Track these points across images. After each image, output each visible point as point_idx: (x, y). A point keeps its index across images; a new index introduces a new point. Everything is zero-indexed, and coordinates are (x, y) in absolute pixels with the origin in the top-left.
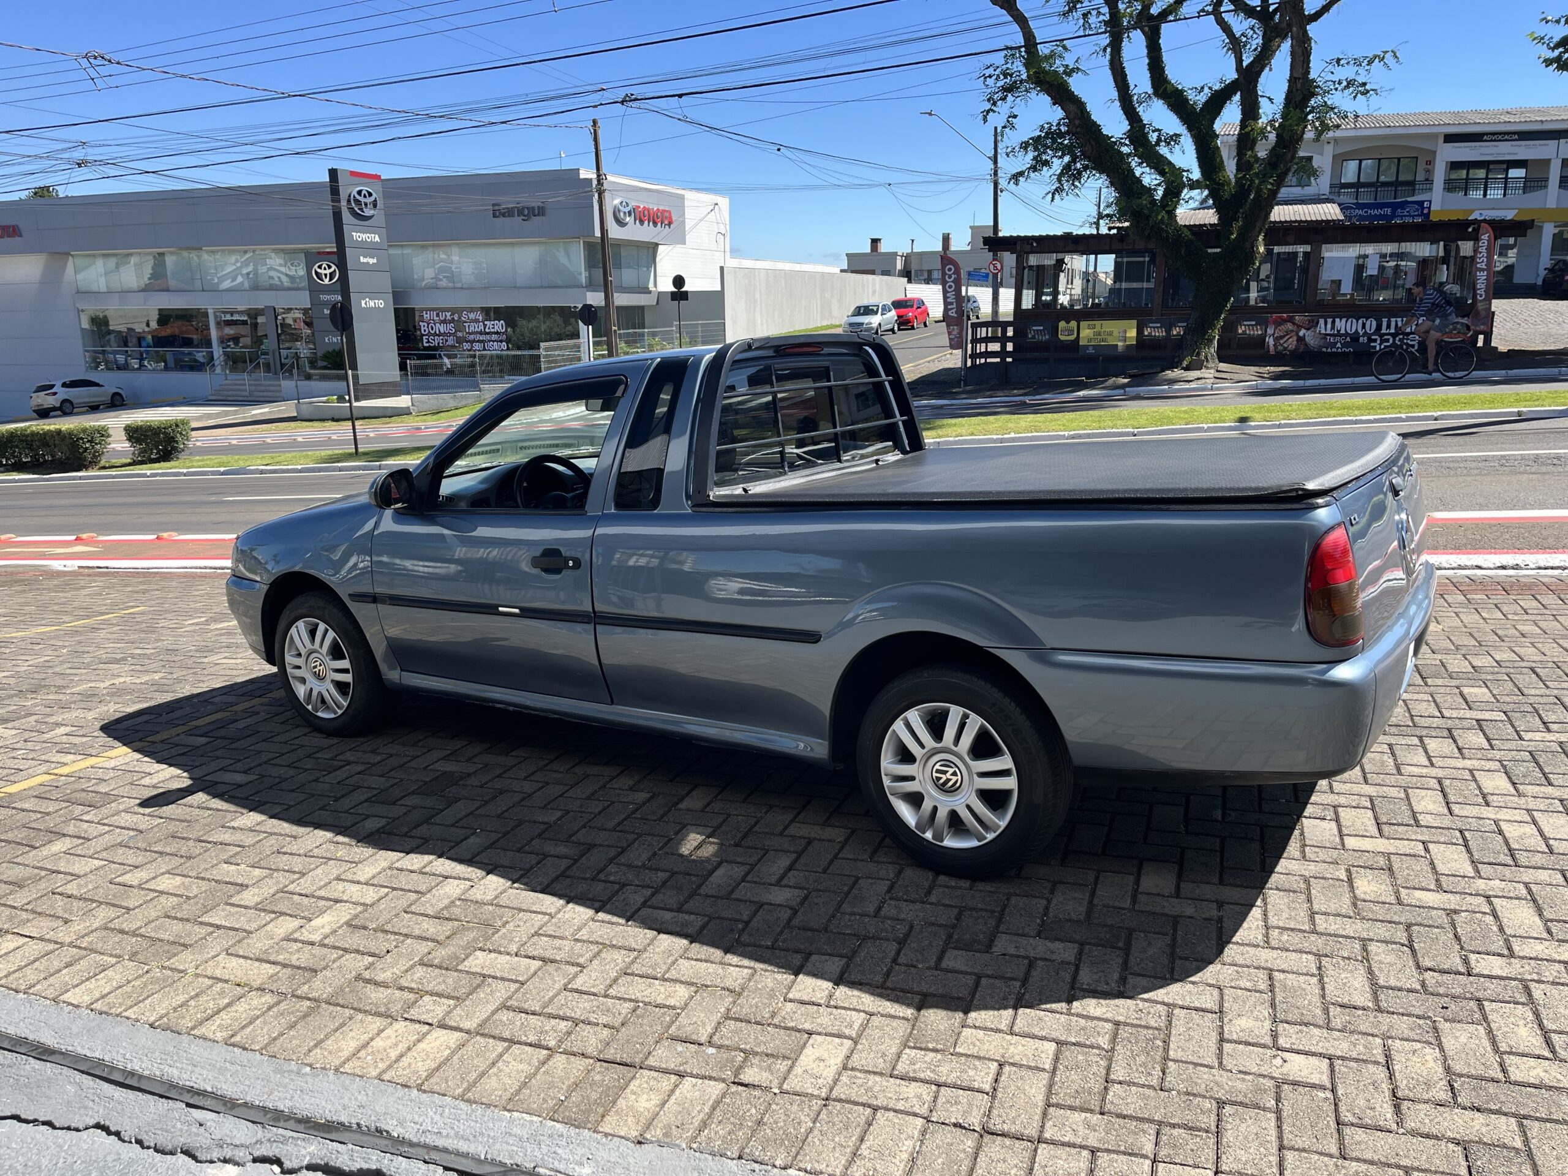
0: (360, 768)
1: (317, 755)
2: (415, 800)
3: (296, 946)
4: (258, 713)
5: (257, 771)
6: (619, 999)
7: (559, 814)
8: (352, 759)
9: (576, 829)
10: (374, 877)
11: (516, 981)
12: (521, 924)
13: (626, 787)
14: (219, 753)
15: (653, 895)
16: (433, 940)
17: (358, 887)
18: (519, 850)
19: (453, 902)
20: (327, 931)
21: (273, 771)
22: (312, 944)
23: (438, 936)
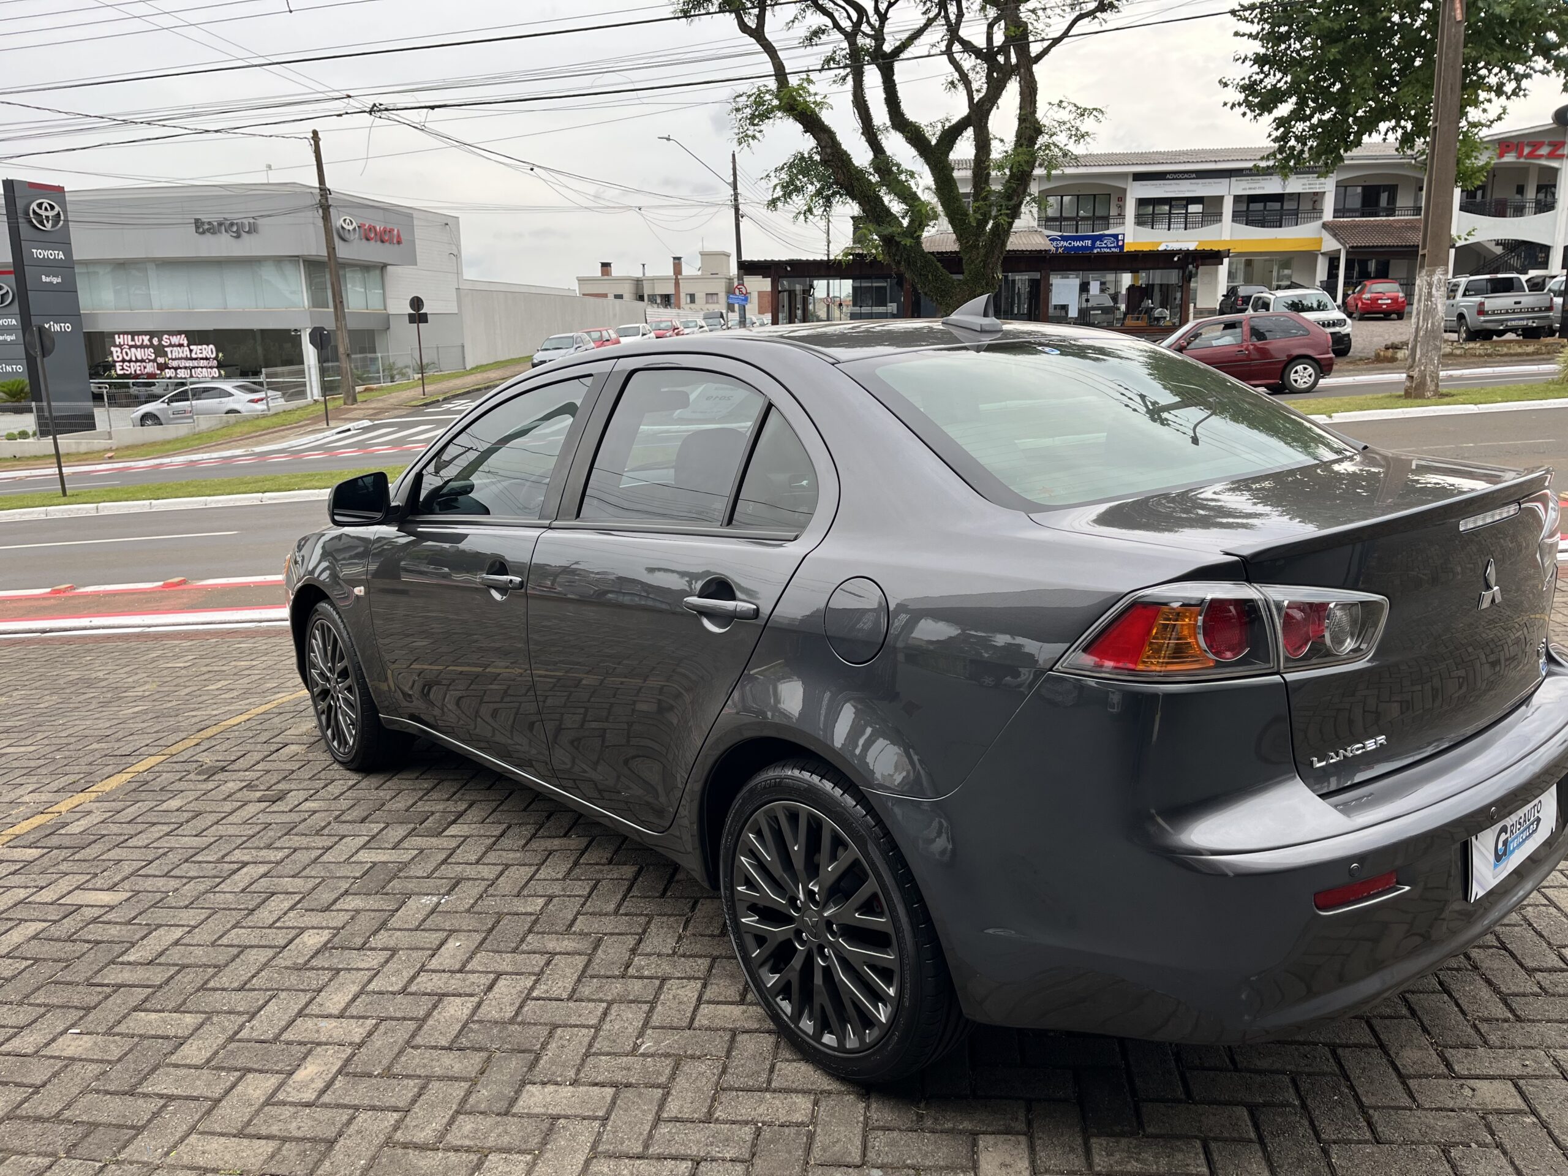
0: (263, 869)
1: (199, 858)
2: (353, 903)
3: (287, 1111)
4: (90, 812)
5: (126, 885)
6: (734, 1122)
7: (541, 901)
8: (246, 858)
9: (570, 917)
10: (349, 1006)
11: (595, 1118)
12: (566, 1043)
13: (604, 861)
14: (64, 867)
15: (704, 986)
16: (464, 1079)
17: (333, 1023)
18: (514, 951)
19: (464, 1027)
20: (320, 1084)
21: (148, 884)
22: (308, 1105)
23: (469, 1072)
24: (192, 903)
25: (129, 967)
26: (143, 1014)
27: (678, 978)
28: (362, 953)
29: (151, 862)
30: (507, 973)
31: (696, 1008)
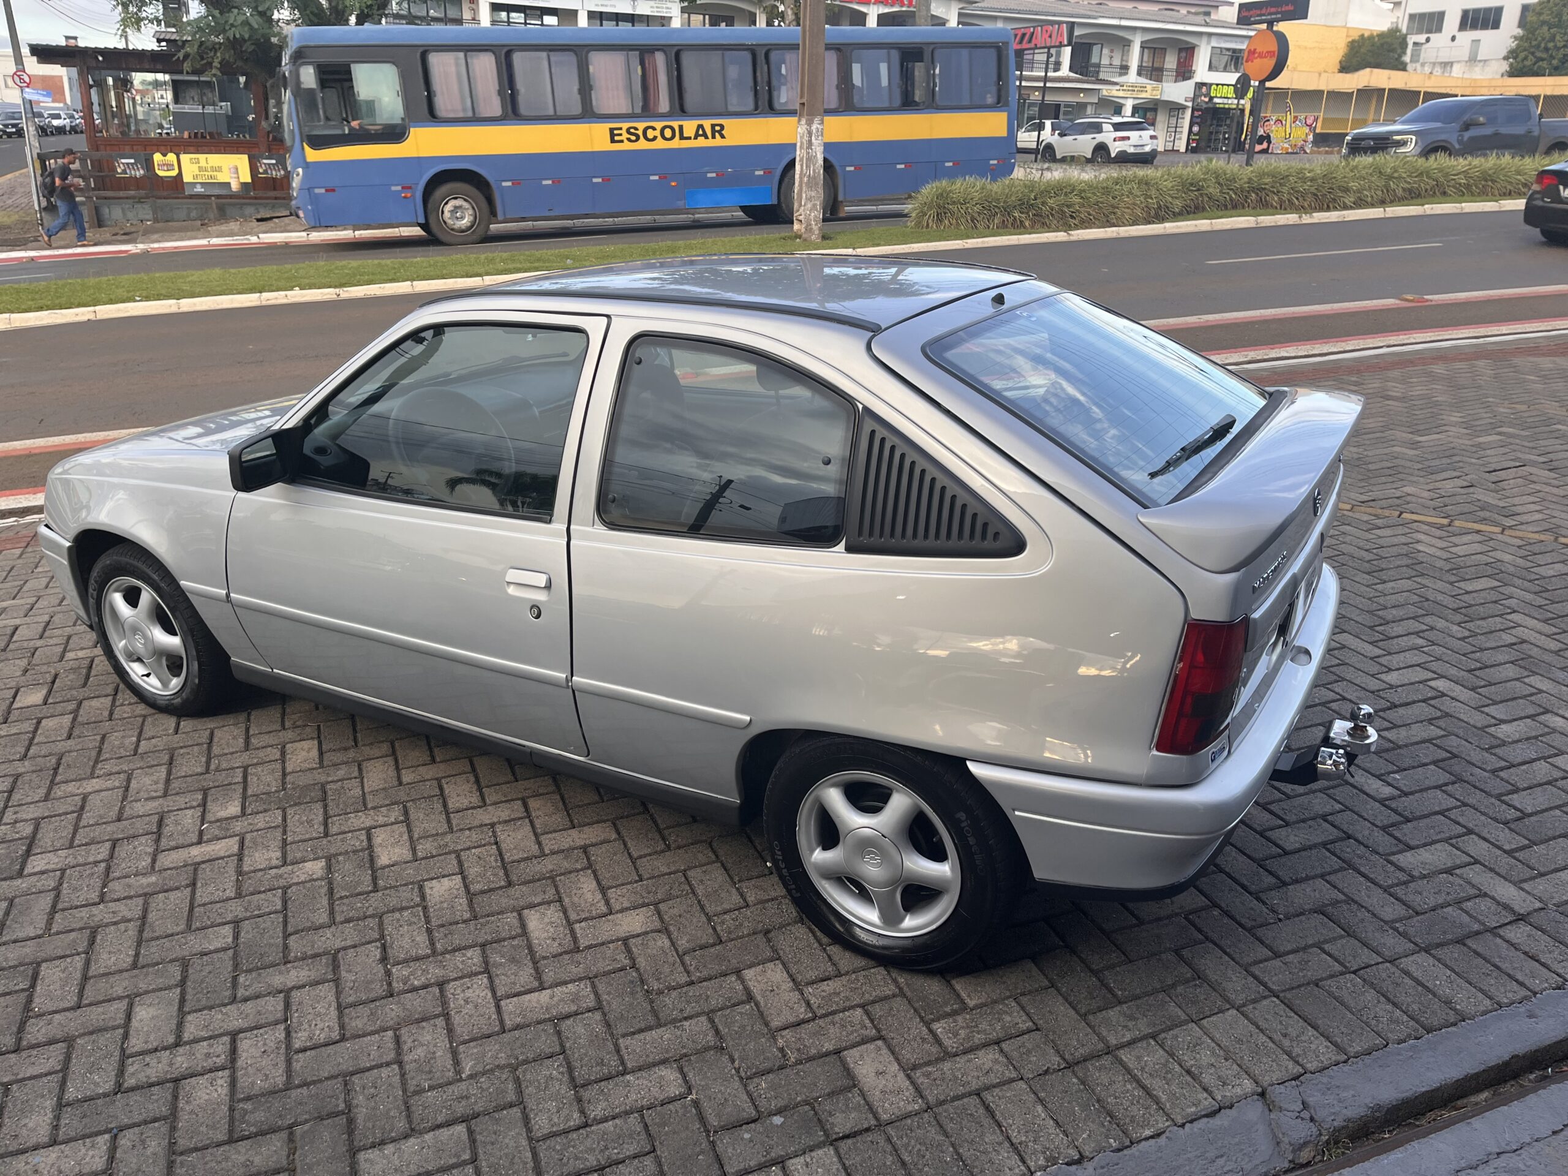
27: (455, 979)
30: (241, 1031)
31: (498, 1007)
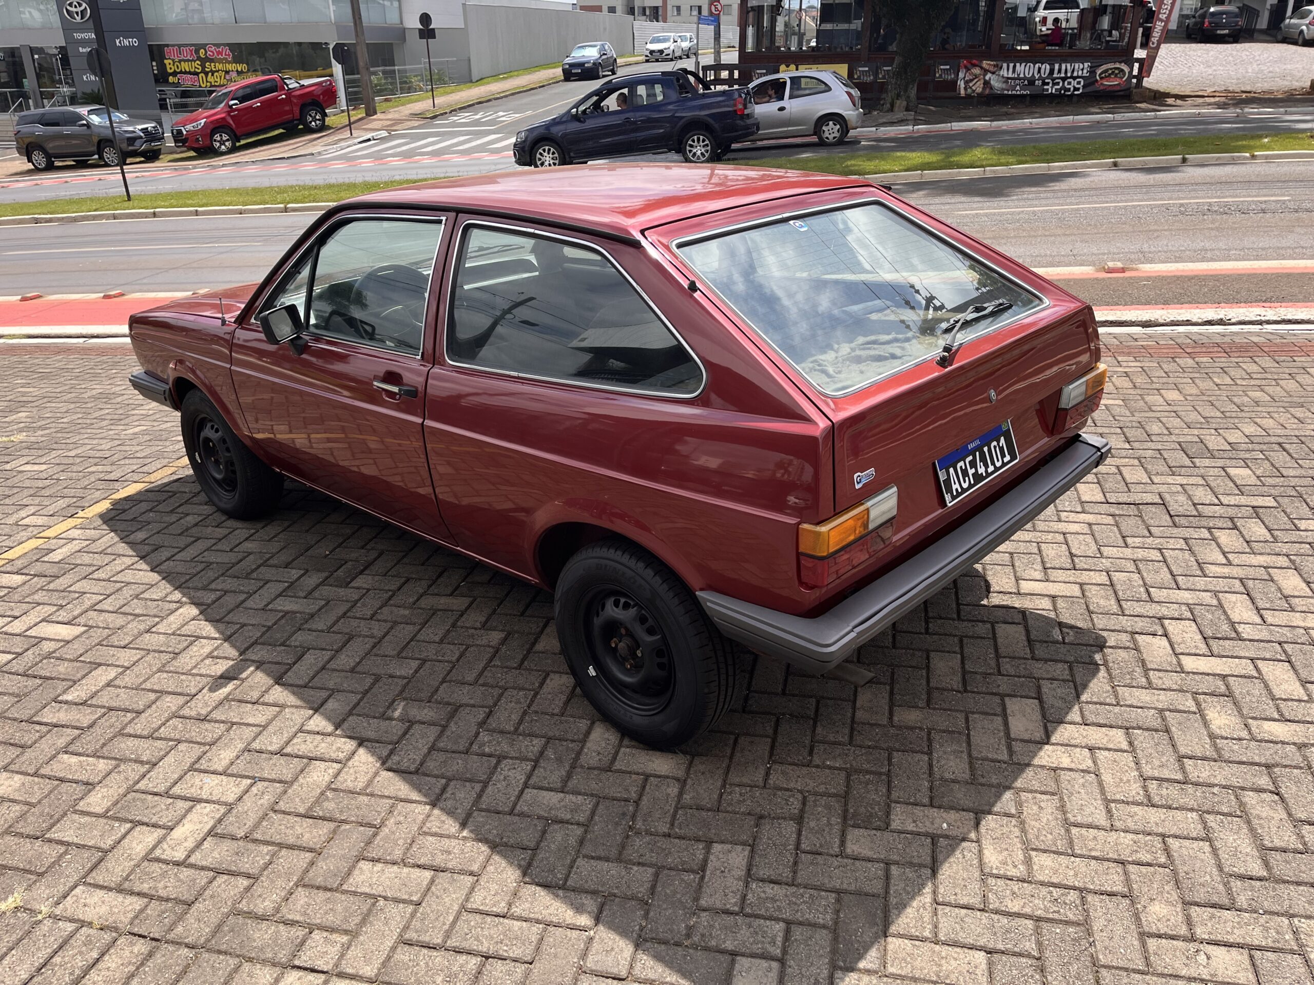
1: (146, 595)
3: (160, 869)
4: (72, 540)
5: (82, 620)
6: (525, 920)
7: (415, 664)
9: (437, 684)
10: (232, 763)
11: (411, 902)
13: (478, 625)
14: (38, 597)
15: (534, 768)
16: (311, 850)
17: (215, 780)
20: (190, 844)
21: (100, 619)
22: (177, 864)
23: (315, 843)
24: (130, 643)
25: (66, 706)
26: (66, 756)
28: (256, 706)
29: (109, 596)
